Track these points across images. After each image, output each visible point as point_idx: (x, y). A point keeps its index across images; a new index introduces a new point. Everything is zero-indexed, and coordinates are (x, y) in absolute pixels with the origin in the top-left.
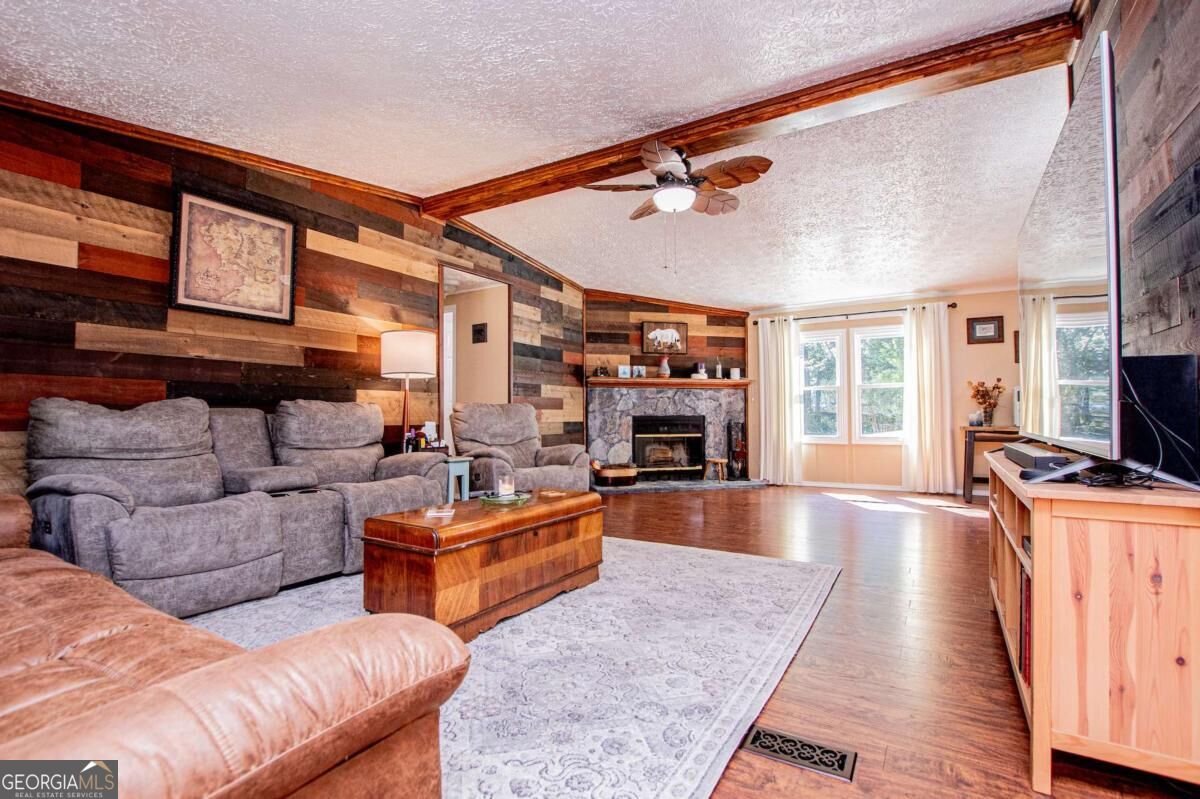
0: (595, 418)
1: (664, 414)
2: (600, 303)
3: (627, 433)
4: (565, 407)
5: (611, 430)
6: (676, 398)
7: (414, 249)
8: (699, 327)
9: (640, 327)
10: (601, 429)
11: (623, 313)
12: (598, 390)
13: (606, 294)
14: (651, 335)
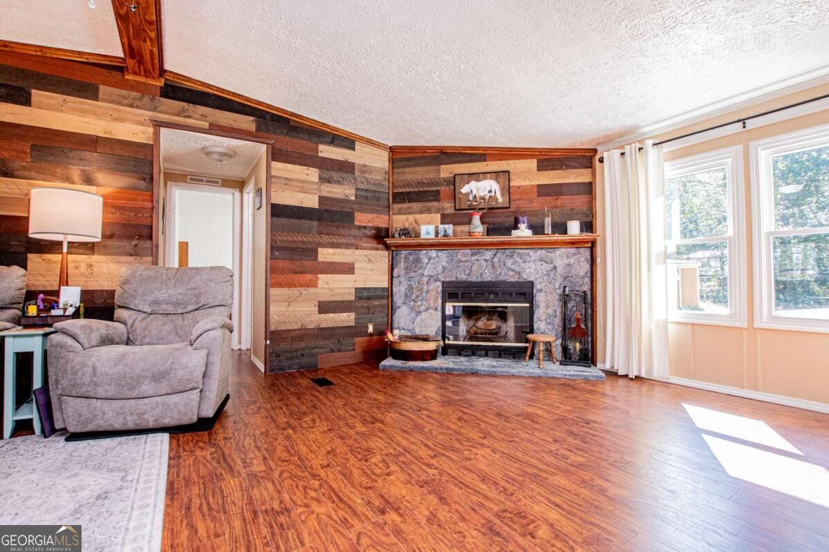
0: (400, 283)
1: (480, 280)
2: (409, 159)
3: (436, 301)
4: (355, 272)
5: (417, 297)
6: (496, 260)
7: (114, 110)
8: (527, 175)
9: (453, 182)
10: (406, 295)
11: (433, 168)
12: (404, 253)
13: (412, 149)
14: (465, 190)
